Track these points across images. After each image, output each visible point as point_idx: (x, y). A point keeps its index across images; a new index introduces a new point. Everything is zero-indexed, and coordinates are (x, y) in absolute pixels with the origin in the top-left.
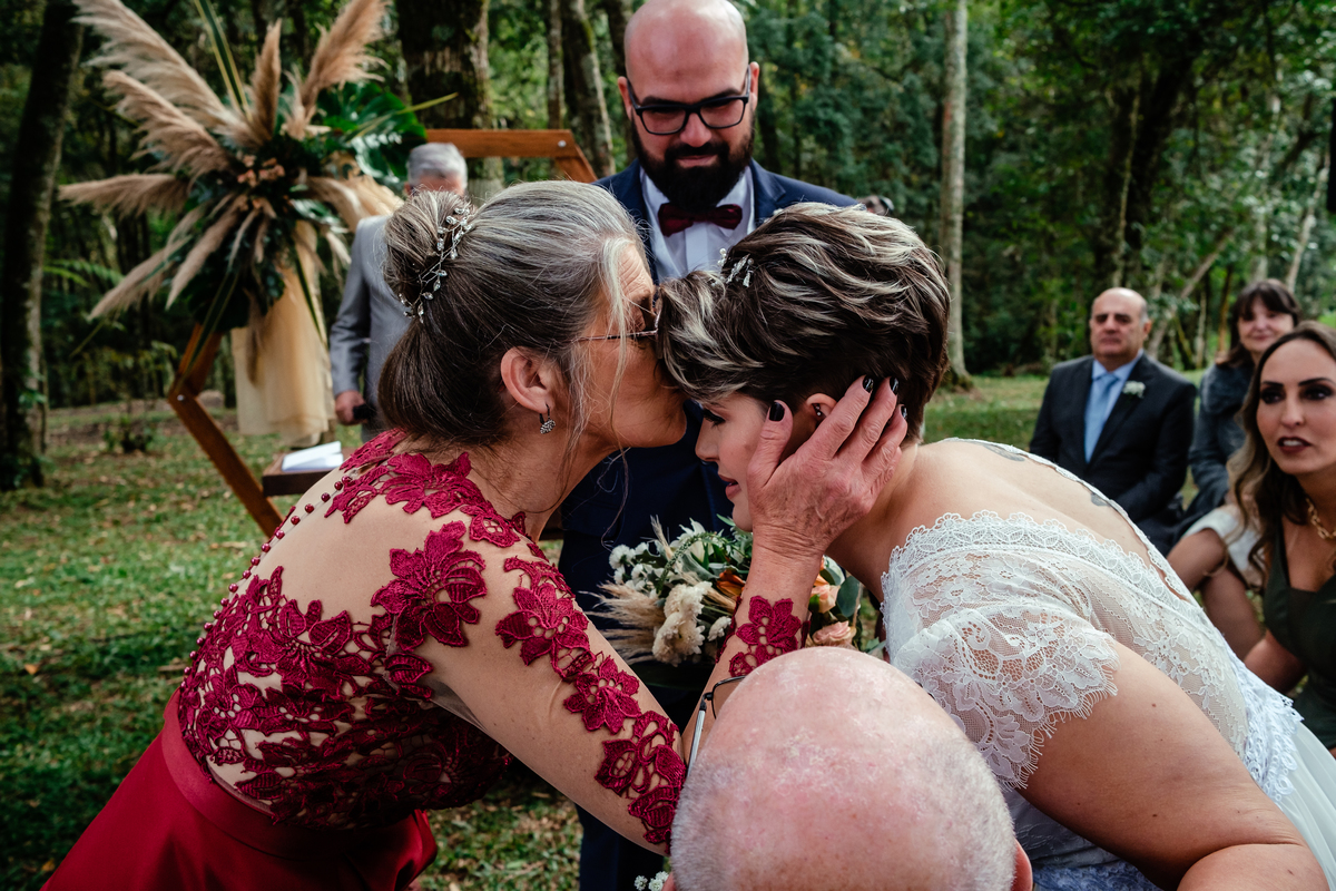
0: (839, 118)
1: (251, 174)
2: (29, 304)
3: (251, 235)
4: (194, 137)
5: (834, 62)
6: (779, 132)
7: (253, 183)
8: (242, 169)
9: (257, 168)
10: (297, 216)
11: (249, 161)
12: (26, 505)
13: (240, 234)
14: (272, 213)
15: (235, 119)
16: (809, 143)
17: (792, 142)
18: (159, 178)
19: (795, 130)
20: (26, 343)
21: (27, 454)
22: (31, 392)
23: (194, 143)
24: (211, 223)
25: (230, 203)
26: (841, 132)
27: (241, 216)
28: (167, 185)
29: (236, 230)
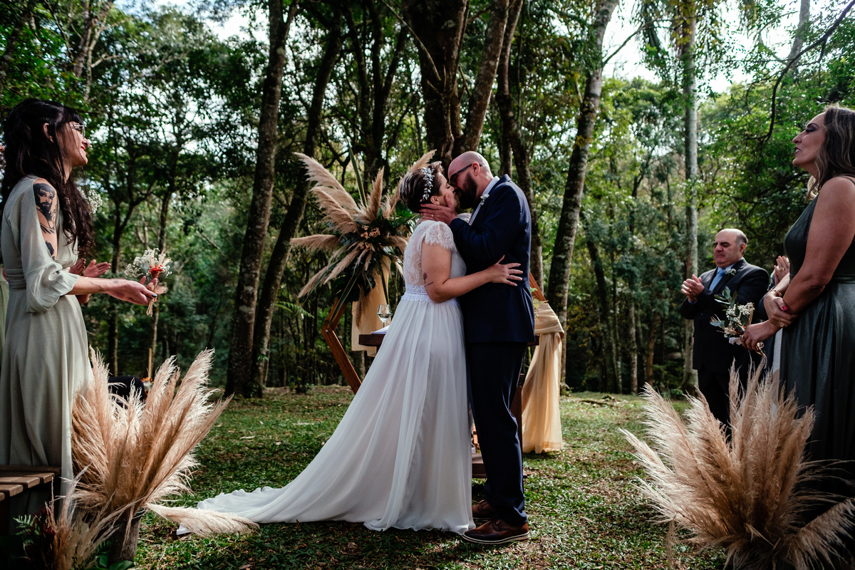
0: (634, 269)
1: (366, 233)
2: (268, 318)
3: (364, 260)
4: (345, 217)
5: (632, 243)
6: (605, 278)
7: (367, 237)
8: (363, 231)
9: (369, 231)
10: (384, 253)
11: (366, 228)
12: (254, 404)
13: (359, 259)
14: (374, 249)
15: (363, 211)
16: (620, 283)
17: (612, 283)
18: (329, 236)
19: (614, 275)
20: (264, 335)
21: (258, 384)
22: (263, 355)
23: (345, 220)
24: (347, 253)
25: (356, 246)
26: (636, 276)
27: (361, 251)
28: (332, 239)
29: (358, 256)
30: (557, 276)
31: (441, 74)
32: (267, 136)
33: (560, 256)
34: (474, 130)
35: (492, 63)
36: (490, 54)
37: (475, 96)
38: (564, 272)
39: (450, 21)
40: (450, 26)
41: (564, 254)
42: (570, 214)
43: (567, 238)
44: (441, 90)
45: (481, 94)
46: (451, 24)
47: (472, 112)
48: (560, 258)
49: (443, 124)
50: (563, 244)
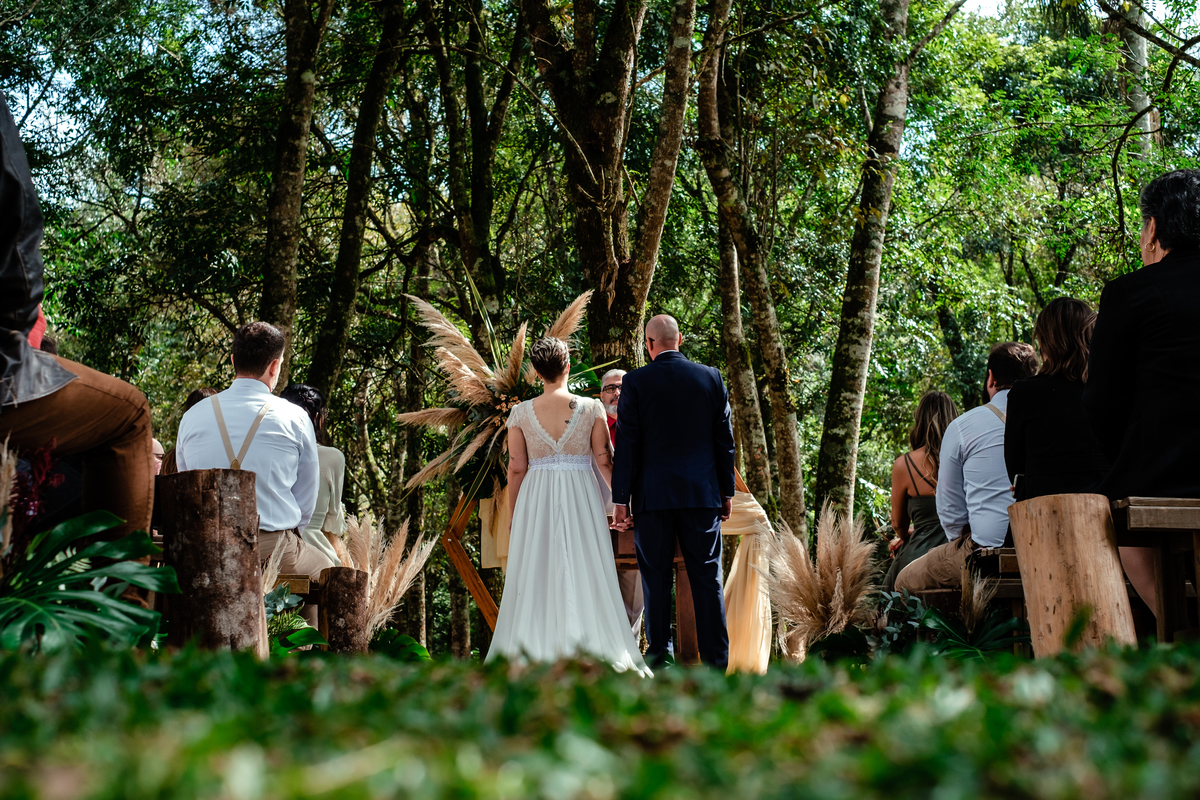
1: (504, 405)
3: (500, 440)
8: (500, 402)
9: (507, 401)
11: (503, 397)
13: (495, 438)
15: (499, 376)
18: (451, 409)
24: (479, 431)
27: (497, 428)
29: (493, 435)
30: (831, 469)
31: (598, 176)
32: (285, 228)
33: (836, 431)
34: (646, 252)
35: (668, 163)
36: (664, 152)
37: (646, 206)
38: (844, 462)
39: (609, 94)
40: (608, 101)
41: (844, 427)
42: (853, 348)
43: (848, 395)
44: (598, 196)
45: (654, 204)
46: (610, 98)
47: (642, 227)
48: (836, 435)
49: (602, 243)
50: (840, 408)
